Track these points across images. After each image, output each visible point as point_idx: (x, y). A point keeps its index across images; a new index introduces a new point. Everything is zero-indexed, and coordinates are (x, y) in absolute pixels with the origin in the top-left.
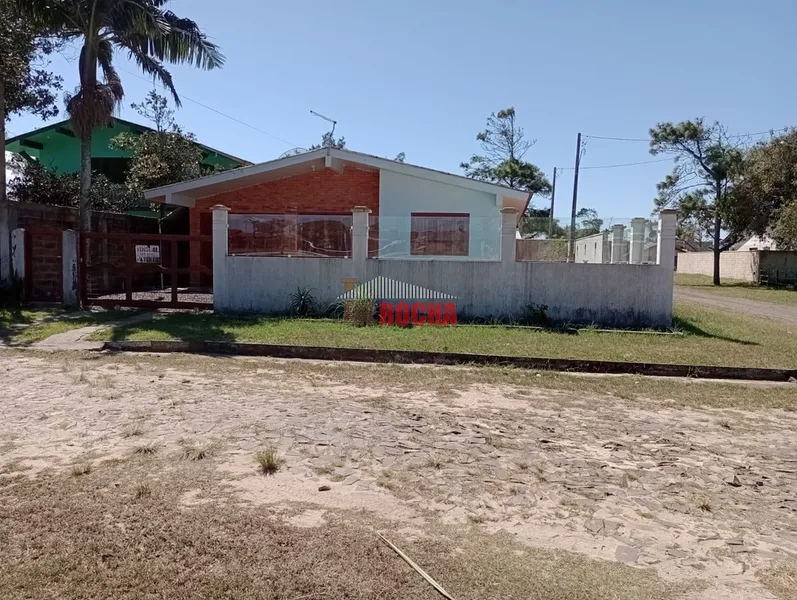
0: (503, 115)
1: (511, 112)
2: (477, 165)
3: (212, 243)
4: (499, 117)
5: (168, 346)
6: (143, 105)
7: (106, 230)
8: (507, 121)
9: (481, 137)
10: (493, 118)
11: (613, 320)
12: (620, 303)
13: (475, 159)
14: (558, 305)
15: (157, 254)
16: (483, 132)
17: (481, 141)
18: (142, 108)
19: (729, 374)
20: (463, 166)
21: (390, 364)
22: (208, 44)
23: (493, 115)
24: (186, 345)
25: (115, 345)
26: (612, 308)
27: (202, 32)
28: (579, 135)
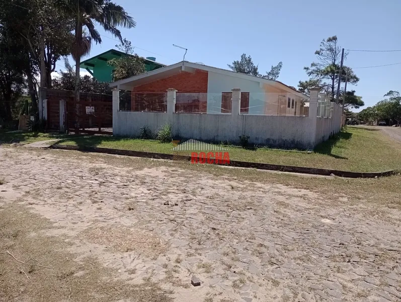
0: (330, 40)
1: (335, 39)
2: (314, 68)
3: (112, 106)
4: (328, 41)
5: (72, 148)
6: (120, 45)
7: (91, 101)
8: (332, 44)
9: (317, 53)
10: (324, 42)
11: (284, 144)
12: (288, 137)
13: (313, 65)
14: (257, 137)
15: (94, 110)
16: (319, 50)
17: (318, 55)
18: (120, 47)
19: (302, 170)
20: (305, 68)
21: (152, 159)
22: (128, 17)
23: (324, 40)
24: (78, 147)
25: (54, 146)
26: (284, 138)
27: (125, 11)
28: (343, 49)
